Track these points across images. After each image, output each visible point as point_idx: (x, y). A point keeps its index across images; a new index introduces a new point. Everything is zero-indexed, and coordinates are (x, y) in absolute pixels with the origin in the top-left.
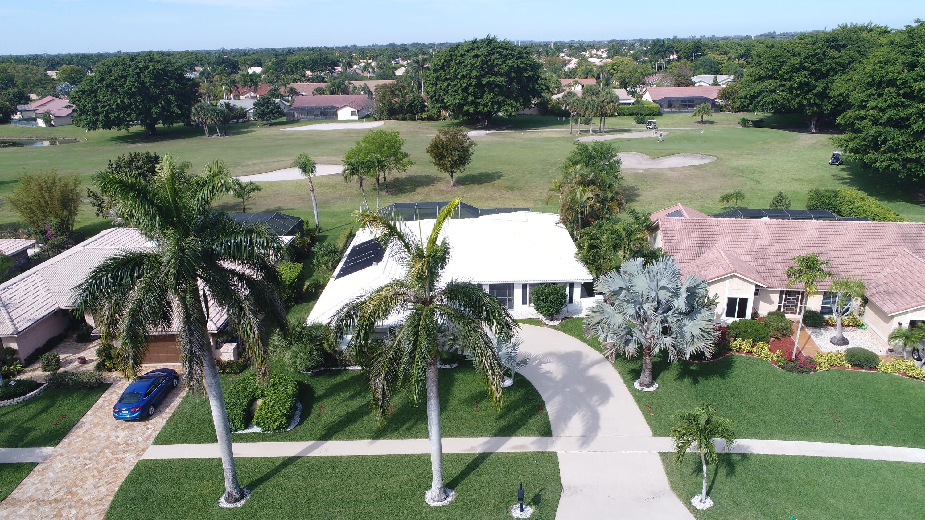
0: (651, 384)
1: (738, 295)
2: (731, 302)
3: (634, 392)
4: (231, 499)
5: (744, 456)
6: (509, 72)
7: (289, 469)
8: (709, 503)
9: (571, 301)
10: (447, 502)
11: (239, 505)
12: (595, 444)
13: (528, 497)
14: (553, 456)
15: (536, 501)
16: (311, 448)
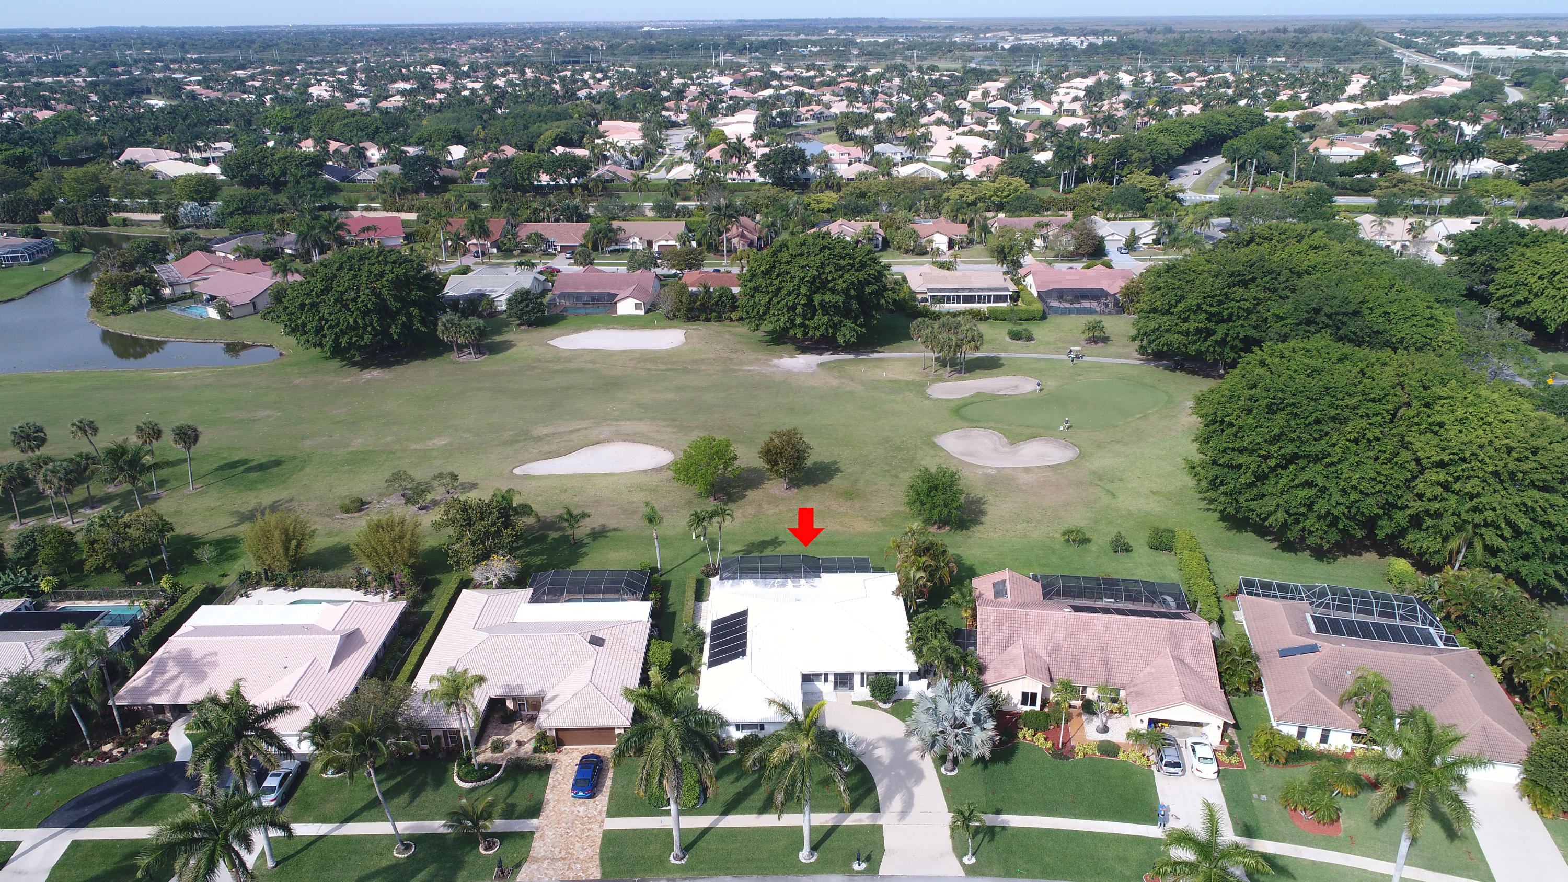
0: (953, 770)
1: (1030, 690)
2: (1025, 695)
3: (940, 775)
4: (677, 858)
5: (1004, 828)
6: (848, 289)
7: (707, 837)
8: (973, 860)
9: (901, 684)
10: (813, 860)
11: (683, 862)
12: (909, 819)
13: (863, 857)
14: (880, 827)
15: (868, 859)
16: (717, 821)
